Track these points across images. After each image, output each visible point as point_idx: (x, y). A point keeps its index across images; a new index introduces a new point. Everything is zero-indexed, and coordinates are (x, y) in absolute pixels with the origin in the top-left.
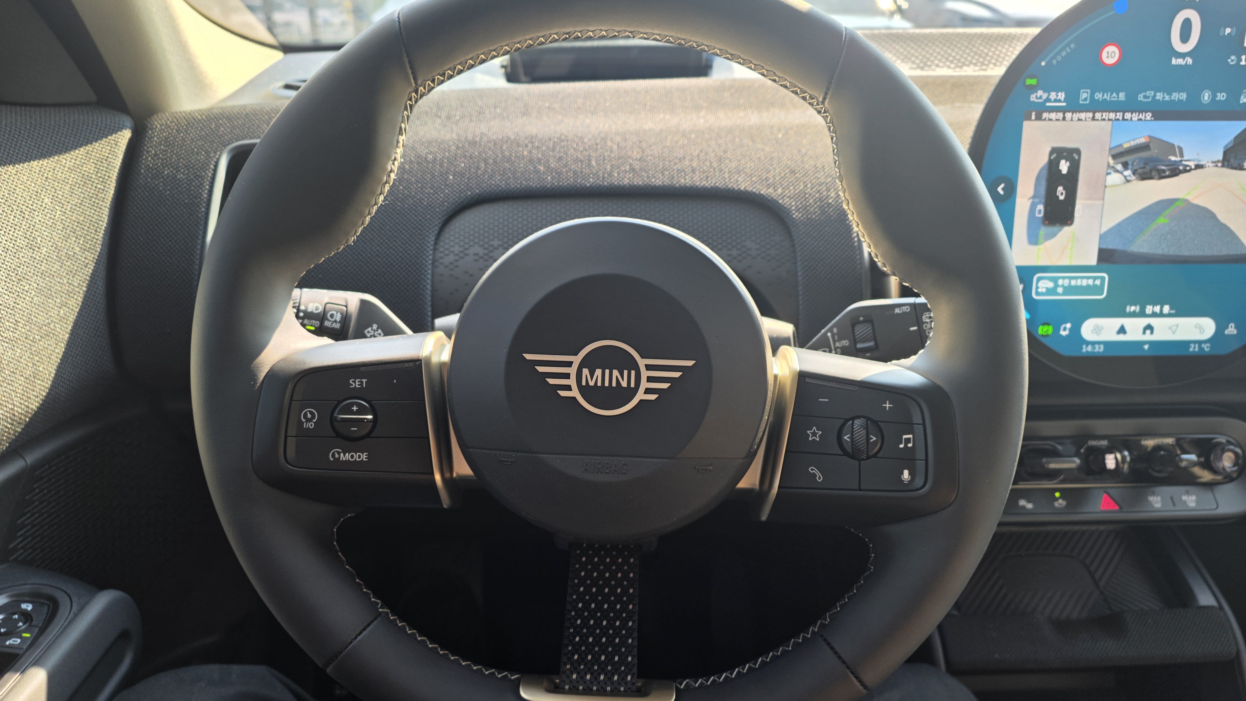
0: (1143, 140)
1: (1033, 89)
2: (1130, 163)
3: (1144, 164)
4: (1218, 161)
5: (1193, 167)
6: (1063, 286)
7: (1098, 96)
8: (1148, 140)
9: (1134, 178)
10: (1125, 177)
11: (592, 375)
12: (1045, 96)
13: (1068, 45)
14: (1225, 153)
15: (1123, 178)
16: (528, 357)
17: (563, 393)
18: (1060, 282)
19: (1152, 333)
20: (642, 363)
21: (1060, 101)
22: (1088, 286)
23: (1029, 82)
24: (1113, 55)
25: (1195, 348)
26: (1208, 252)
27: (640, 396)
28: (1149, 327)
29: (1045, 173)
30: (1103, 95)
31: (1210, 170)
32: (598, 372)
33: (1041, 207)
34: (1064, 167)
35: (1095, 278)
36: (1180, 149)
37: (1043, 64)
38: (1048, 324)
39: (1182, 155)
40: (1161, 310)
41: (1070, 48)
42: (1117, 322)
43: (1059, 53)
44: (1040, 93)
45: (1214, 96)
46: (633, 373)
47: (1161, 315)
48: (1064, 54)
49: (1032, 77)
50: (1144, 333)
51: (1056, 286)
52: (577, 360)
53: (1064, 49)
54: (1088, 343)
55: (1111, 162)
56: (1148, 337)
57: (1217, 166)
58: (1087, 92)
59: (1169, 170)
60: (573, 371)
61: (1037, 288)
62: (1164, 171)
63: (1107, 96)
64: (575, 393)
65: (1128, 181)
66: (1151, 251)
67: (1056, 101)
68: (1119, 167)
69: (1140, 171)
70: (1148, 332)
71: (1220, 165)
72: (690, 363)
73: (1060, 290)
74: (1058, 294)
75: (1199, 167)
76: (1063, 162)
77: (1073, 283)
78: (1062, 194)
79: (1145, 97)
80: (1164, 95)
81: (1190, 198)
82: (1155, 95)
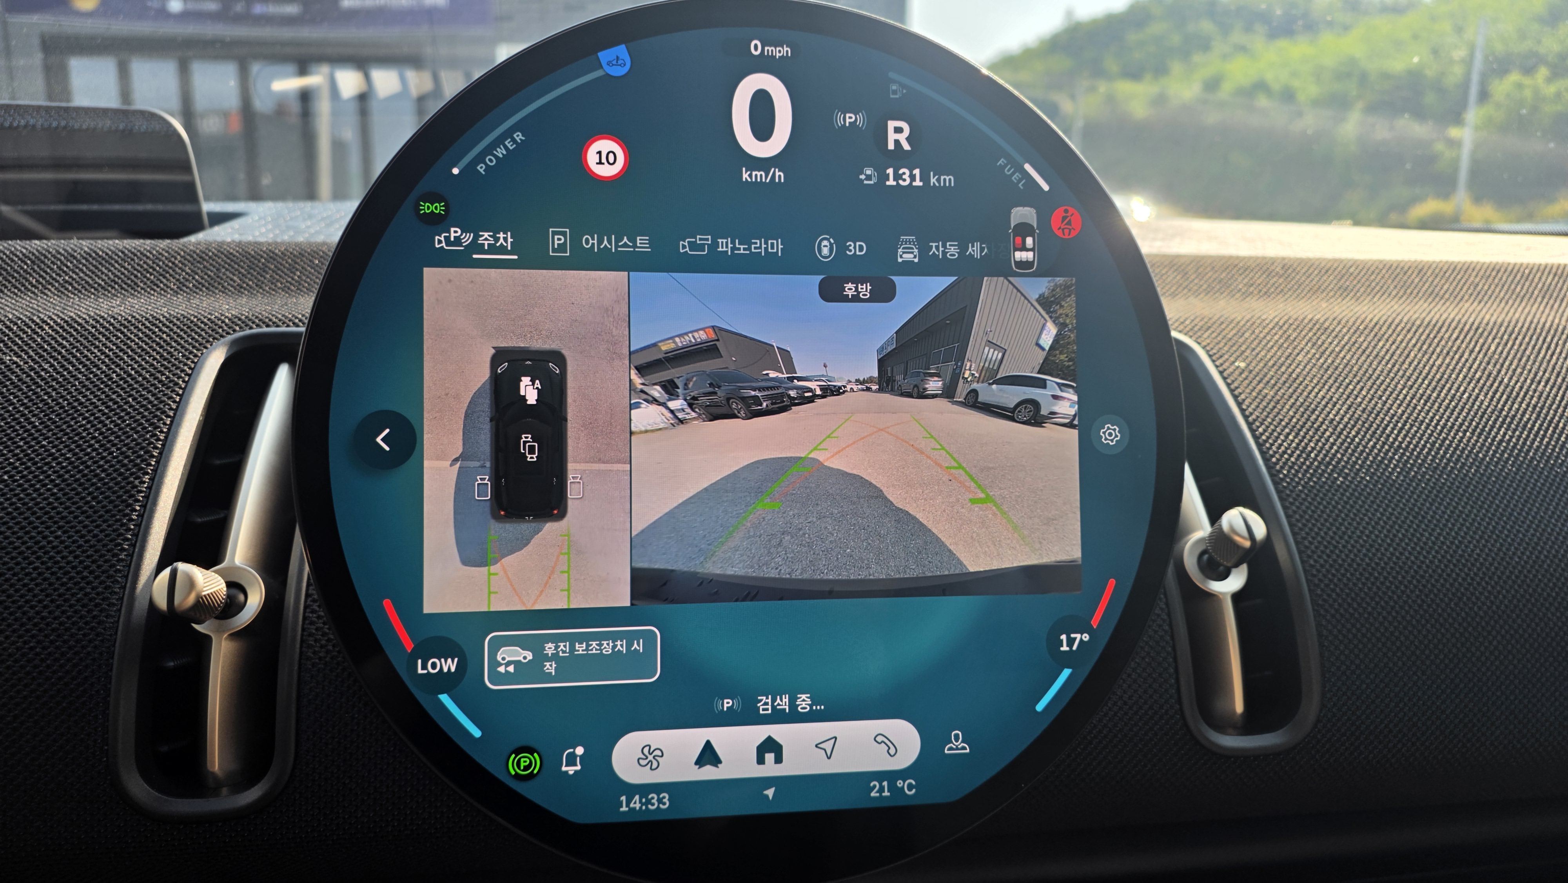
0: (702, 336)
1: (438, 222)
2: (680, 383)
3: (711, 385)
4: (871, 380)
5: (818, 392)
6: (555, 657)
7: (590, 242)
8: (714, 336)
9: (694, 415)
12: (467, 239)
13: (508, 134)
14: (882, 363)
18: (549, 649)
19: (779, 760)
21: (502, 250)
22: (616, 654)
23: (427, 208)
24: (611, 156)
25: (882, 790)
26: (878, 572)
28: (770, 746)
29: (486, 405)
30: (600, 242)
31: (855, 398)
33: (485, 479)
34: (529, 391)
35: (630, 638)
36: (785, 353)
37: (455, 171)
38: (531, 751)
39: (791, 368)
40: (793, 704)
41: (514, 141)
42: (695, 738)
43: (490, 149)
44: (455, 232)
45: (842, 249)
47: (794, 717)
48: (500, 152)
49: (433, 198)
50: (761, 761)
51: (540, 658)
53: (499, 141)
54: (632, 790)
55: (637, 380)
56: (770, 769)
57: (868, 389)
58: (564, 234)
59: (767, 398)
61: (494, 664)
62: (757, 401)
63: (610, 242)
66: (750, 572)
67: (493, 249)
69: (703, 400)
70: (770, 757)
71: (875, 387)
73: (550, 667)
74: (549, 678)
75: (830, 391)
76: (526, 381)
77: (580, 649)
78: (532, 450)
79: (693, 246)
80: (733, 242)
81: (820, 456)
82: (715, 244)
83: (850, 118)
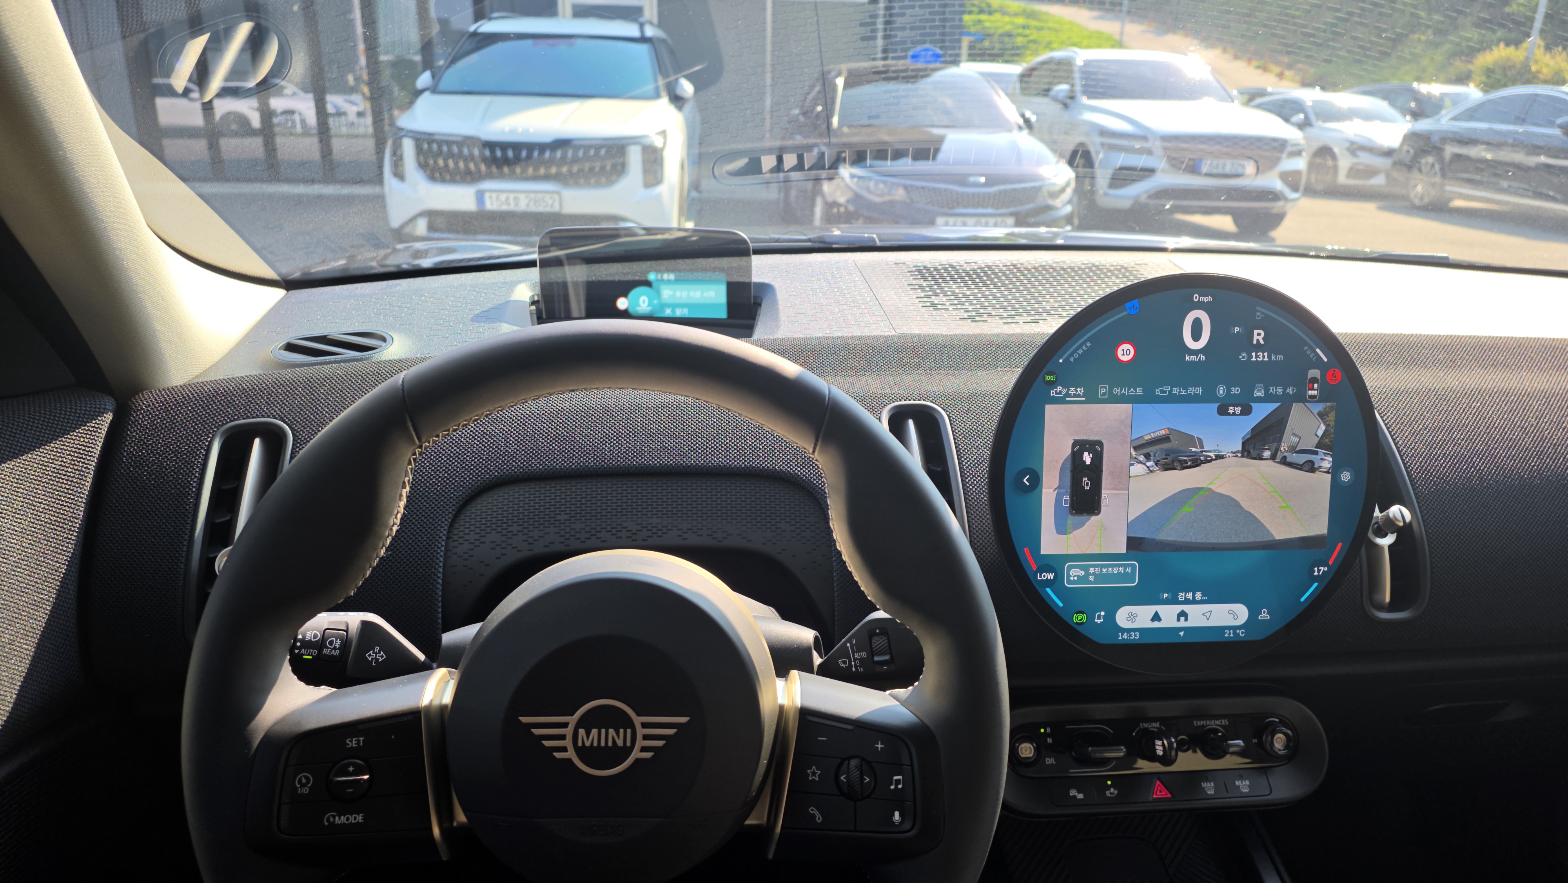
0: (1163, 432)
1: (1052, 384)
2: (1152, 454)
3: (1166, 455)
4: (1238, 452)
5: (1214, 457)
6: (1094, 574)
7: (1117, 391)
8: (1168, 432)
9: (1157, 468)
10: (1148, 467)
11: (588, 734)
12: (1064, 391)
13: (1084, 343)
14: (1243, 444)
15: (1146, 469)
16: (524, 720)
17: (557, 755)
18: (1092, 570)
19: (1186, 620)
20: (638, 720)
21: (1079, 396)
22: (1119, 573)
23: (1049, 378)
24: (1128, 352)
25: (1230, 634)
26: (1235, 540)
27: (636, 754)
28: (1183, 614)
29: (1069, 465)
30: (1121, 391)
31: (1231, 460)
32: (594, 732)
33: (1067, 497)
34: (1087, 458)
35: (1125, 566)
36: (1200, 440)
37: (1061, 361)
38: (1083, 613)
39: (1202, 446)
40: (1194, 597)
41: (1086, 346)
42: (1151, 610)
43: (1075, 351)
44: (1059, 388)
45: (1229, 390)
46: (629, 731)
47: (1194, 602)
48: (1080, 351)
49: (1050, 374)
50: (1178, 620)
51: (1088, 574)
52: (573, 720)
53: (1080, 347)
54: (1124, 630)
55: (1133, 453)
56: (1182, 623)
57: (1237, 456)
58: (1105, 388)
59: (1190, 460)
60: (569, 731)
61: (1069, 576)
62: (1186, 462)
63: (1125, 391)
64: (571, 754)
65: (1152, 471)
66: (1179, 539)
67: (1075, 396)
68: (1142, 458)
69: (1162, 462)
70: (1182, 619)
71: (1240, 455)
72: (684, 720)
73: (1092, 578)
74: (1091, 583)
75: (1219, 457)
76: (1086, 454)
77: (1104, 570)
78: (1087, 485)
79: (1162, 391)
80: (1180, 389)
81: (1213, 487)
82: (1172, 390)
83: (1237, 329)
